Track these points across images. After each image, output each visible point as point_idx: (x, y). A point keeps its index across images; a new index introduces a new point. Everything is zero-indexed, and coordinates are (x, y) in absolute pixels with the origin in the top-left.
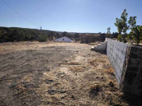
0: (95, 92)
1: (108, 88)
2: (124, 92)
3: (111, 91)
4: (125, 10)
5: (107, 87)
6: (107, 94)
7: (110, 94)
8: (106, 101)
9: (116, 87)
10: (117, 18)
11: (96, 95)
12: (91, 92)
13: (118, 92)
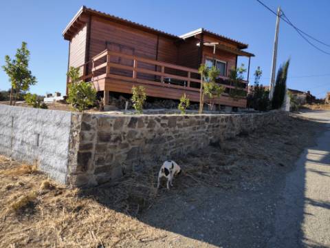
0: (27, 210)
1: (47, 195)
2: (78, 187)
3: (56, 195)
4: (24, 44)
5: (44, 194)
6: (53, 202)
7: (59, 200)
8: (58, 212)
9: (61, 187)
10: (8, 57)
11: (33, 213)
12: (18, 214)
13: (68, 192)
